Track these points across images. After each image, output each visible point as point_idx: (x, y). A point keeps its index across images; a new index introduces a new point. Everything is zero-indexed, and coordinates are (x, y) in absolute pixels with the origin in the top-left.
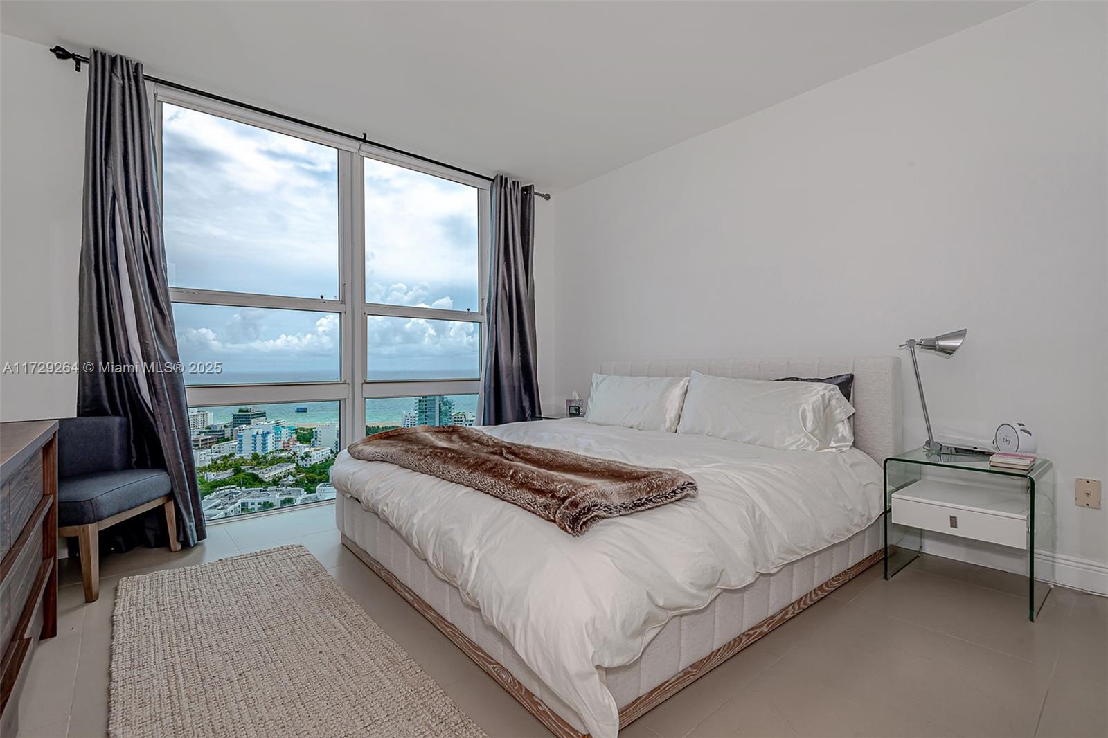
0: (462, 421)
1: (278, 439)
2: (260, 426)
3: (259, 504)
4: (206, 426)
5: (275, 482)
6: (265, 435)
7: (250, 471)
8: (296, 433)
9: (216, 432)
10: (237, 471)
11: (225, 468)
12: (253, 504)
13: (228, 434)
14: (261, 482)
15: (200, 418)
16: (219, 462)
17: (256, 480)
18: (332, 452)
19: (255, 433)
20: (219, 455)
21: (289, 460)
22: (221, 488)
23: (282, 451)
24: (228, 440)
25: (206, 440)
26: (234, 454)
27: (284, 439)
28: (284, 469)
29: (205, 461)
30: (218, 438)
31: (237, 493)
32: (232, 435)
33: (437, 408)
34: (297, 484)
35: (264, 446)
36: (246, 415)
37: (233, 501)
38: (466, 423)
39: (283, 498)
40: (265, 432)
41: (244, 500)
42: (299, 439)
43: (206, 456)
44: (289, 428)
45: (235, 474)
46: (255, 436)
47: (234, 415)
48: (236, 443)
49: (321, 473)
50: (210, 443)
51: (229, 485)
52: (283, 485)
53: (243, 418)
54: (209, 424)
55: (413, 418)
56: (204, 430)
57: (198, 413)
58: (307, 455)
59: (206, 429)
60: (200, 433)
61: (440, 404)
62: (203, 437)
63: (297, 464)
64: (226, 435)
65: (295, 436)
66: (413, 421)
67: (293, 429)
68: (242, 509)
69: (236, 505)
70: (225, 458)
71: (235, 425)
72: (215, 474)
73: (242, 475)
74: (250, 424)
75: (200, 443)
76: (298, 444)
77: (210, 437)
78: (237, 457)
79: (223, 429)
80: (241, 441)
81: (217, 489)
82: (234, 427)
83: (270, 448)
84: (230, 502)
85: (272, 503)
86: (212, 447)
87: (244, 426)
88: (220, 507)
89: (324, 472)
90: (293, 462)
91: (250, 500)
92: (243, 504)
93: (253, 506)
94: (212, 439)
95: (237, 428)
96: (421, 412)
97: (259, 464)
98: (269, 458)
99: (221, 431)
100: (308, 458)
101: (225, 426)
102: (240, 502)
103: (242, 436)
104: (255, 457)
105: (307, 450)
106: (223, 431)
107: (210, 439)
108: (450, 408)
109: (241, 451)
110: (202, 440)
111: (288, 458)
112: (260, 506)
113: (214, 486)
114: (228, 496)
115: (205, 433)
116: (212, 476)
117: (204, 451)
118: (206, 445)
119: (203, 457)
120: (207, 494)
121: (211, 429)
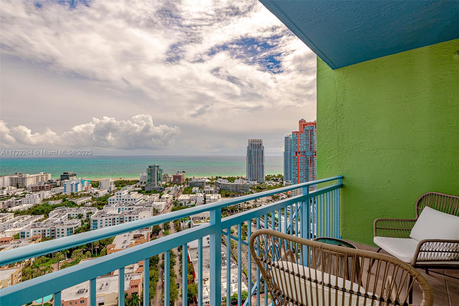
0: (166, 178)
1: (83, 186)
2: (74, 180)
3: (76, 215)
4: (47, 180)
5: (82, 205)
6: (76, 185)
7: (70, 200)
8: (91, 183)
9: (53, 183)
10: (64, 200)
11: (59, 199)
12: (73, 215)
13: (58, 183)
14: (76, 205)
15: (45, 177)
16: (55, 196)
17: (74, 204)
18: (108, 191)
19: (72, 183)
20: (55, 193)
21: (88, 195)
22: (57, 208)
23: (85, 191)
24: (58, 186)
25: (48, 186)
26: (62, 193)
27: (86, 185)
28: (87, 199)
29: (48, 196)
30: (54, 186)
31: (65, 210)
32: (60, 184)
33: (156, 172)
34: (93, 206)
35: (77, 189)
36: (67, 175)
37: (64, 213)
38: (168, 179)
39: (87, 212)
40: (77, 183)
41: (69, 213)
42: (93, 186)
43: (49, 194)
44: (88, 181)
45: (63, 202)
46: (72, 185)
47: (61, 175)
48: (63, 188)
49: (104, 201)
50: (50, 188)
51: (61, 206)
52: (86, 206)
53: (65, 176)
54: (49, 179)
55: (145, 177)
56: (47, 182)
57: (43, 174)
58: (97, 193)
59: (48, 181)
60: (45, 183)
61: (157, 171)
62: (47, 185)
63: (92, 197)
64: (57, 184)
65: (90, 185)
66: (145, 178)
67: (89, 181)
68: (68, 217)
69: (65, 215)
70: (58, 194)
71: (62, 179)
72: (53, 201)
73: (66, 202)
74: (69, 179)
75: (45, 188)
76: (92, 188)
77: (50, 185)
78: (63, 194)
79: (56, 181)
80: (66, 187)
81: (56, 208)
82: (61, 180)
83: (79, 189)
84: (62, 214)
85: (82, 214)
86: (52, 190)
87: (66, 180)
88: (58, 217)
89: (105, 200)
90: (91, 196)
91: (72, 213)
92: (69, 215)
93: (73, 216)
95: (63, 181)
96: (149, 174)
97: (75, 197)
98: (79, 194)
99: (55, 182)
100: (97, 194)
101: (57, 180)
102: (67, 214)
103: (66, 185)
104: (72, 194)
105: (97, 191)
106: (56, 182)
107: (50, 186)
108: (162, 172)
109: (65, 191)
110: (46, 187)
111: (88, 194)
112: (77, 216)
113: (54, 207)
114: (61, 211)
115: (47, 183)
116: (52, 203)
117: (48, 192)
118: (48, 189)
119: (47, 194)
120: (51, 211)
121: (50, 182)
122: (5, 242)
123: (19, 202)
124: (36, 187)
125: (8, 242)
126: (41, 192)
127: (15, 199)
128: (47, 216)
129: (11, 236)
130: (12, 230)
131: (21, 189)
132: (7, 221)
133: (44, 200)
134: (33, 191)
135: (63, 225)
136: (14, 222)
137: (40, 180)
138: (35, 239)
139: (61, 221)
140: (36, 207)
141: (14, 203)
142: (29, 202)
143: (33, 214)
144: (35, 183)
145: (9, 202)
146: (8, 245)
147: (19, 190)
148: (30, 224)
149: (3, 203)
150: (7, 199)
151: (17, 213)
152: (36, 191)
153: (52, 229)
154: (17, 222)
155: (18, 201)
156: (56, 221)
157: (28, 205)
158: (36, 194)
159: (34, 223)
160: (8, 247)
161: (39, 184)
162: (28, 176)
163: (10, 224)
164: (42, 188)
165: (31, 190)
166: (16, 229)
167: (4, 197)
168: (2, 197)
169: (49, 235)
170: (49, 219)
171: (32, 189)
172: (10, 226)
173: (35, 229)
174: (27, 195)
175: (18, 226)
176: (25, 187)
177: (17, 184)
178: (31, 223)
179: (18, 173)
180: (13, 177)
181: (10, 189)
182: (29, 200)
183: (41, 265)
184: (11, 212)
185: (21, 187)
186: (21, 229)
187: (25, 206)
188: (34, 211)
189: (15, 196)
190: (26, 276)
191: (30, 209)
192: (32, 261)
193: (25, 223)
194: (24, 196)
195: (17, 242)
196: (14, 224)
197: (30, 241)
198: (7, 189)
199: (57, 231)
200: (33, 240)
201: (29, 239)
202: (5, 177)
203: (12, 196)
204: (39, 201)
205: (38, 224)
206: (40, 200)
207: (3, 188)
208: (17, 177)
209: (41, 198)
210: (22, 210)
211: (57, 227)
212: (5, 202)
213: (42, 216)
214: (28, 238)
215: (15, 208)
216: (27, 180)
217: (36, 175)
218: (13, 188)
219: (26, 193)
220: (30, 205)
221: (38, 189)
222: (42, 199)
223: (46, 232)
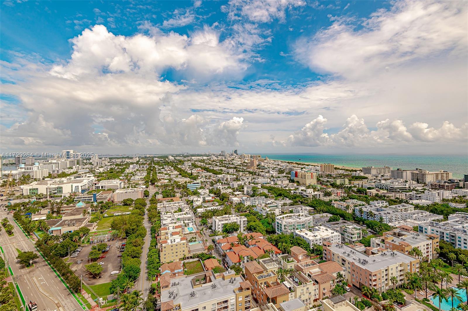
4: (448, 179)
9: (454, 183)
11: (461, 202)
15: (445, 175)
16: (456, 198)
20: (457, 195)
22: (459, 213)
24: (461, 188)
25: (449, 186)
26: (466, 196)
29: (448, 197)
30: (456, 186)
32: (464, 186)
43: (449, 194)
45: (467, 207)
47: (465, 175)
51: (464, 212)
54: (450, 178)
59: (449, 180)
60: (445, 182)
62: (447, 184)
64: (460, 185)
70: (460, 197)
72: (455, 204)
75: (445, 187)
77: (451, 185)
79: (458, 182)
81: (457, 213)
82: (466, 182)
84: (465, 221)
86: (452, 190)
88: (459, 222)
94: (452, 186)
99: (457, 183)
101: (460, 181)
106: (458, 183)
107: (451, 186)
110: (446, 186)
113: (455, 211)
114: (464, 218)
115: (448, 182)
116: (453, 205)
117: (448, 192)
118: (448, 188)
119: (448, 194)
120: (451, 214)
121: (451, 181)
122: (406, 229)
123: (419, 197)
124: (435, 185)
125: (408, 231)
126: (441, 191)
127: (416, 193)
128: (446, 218)
129: (411, 227)
130: (412, 221)
131: (421, 185)
132: (408, 212)
133: (443, 200)
134: (432, 189)
135: (466, 234)
136: (414, 214)
137: (440, 178)
138: (432, 238)
139: (463, 229)
140: (435, 205)
141: (415, 196)
142: (428, 199)
143: (431, 211)
144: (434, 181)
145: (411, 195)
146: (408, 234)
147: (419, 185)
148: (428, 221)
149: (406, 195)
150: (408, 191)
151: (417, 207)
152: (436, 189)
153: (451, 234)
154: (416, 215)
155: (418, 195)
156: (457, 227)
157: (427, 201)
158: (435, 192)
159: (432, 221)
160: (408, 235)
161: (438, 182)
162: (427, 173)
163: (411, 215)
164: (442, 187)
165: (430, 187)
166: (416, 222)
167: (406, 189)
168: (405, 189)
169: (448, 240)
170: (449, 222)
171: (432, 186)
172: (410, 217)
173: (433, 228)
174: (426, 191)
175: (417, 219)
176: (425, 183)
177: (418, 179)
178: (430, 220)
179: (418, 169)
180: (414, 172)
181: (411, 183)
182: (428, 197)
183: (438, 267)
184: (412, 204)
185: (421, 183)
186: (419, 223)
187: (423, 202)
188: (433, 209)
189: (416, 191)
190: (423, 270)
191: (428, 205)
192: (430, 259)
193: (423, 218)
194: (423, 192)
195: (415, 234)
196: (414, 216)
197: (428, 238)
198: (409, 182)
199: (457, 239)
200: (431, 238)
201: (427, 236)
202: (407, 171)
203: (413, 190)
204: (438, 200)
205: (436, 223)
206: (439, 198)
207: (406, 181)
208: (417, 172)
209: (440, 197)
210: (421, 205)
211: (458, 234)
212: (407, 194)
213: (441, 217)
214: (426, 234)
215: (415, 202)
216: (427, 177)
217: (436, 172)
218: (414, 182)
219: (425, 189)
220: (429, 202)
221: (438, 187)
222: (441, 199)
223: (445, 236)
